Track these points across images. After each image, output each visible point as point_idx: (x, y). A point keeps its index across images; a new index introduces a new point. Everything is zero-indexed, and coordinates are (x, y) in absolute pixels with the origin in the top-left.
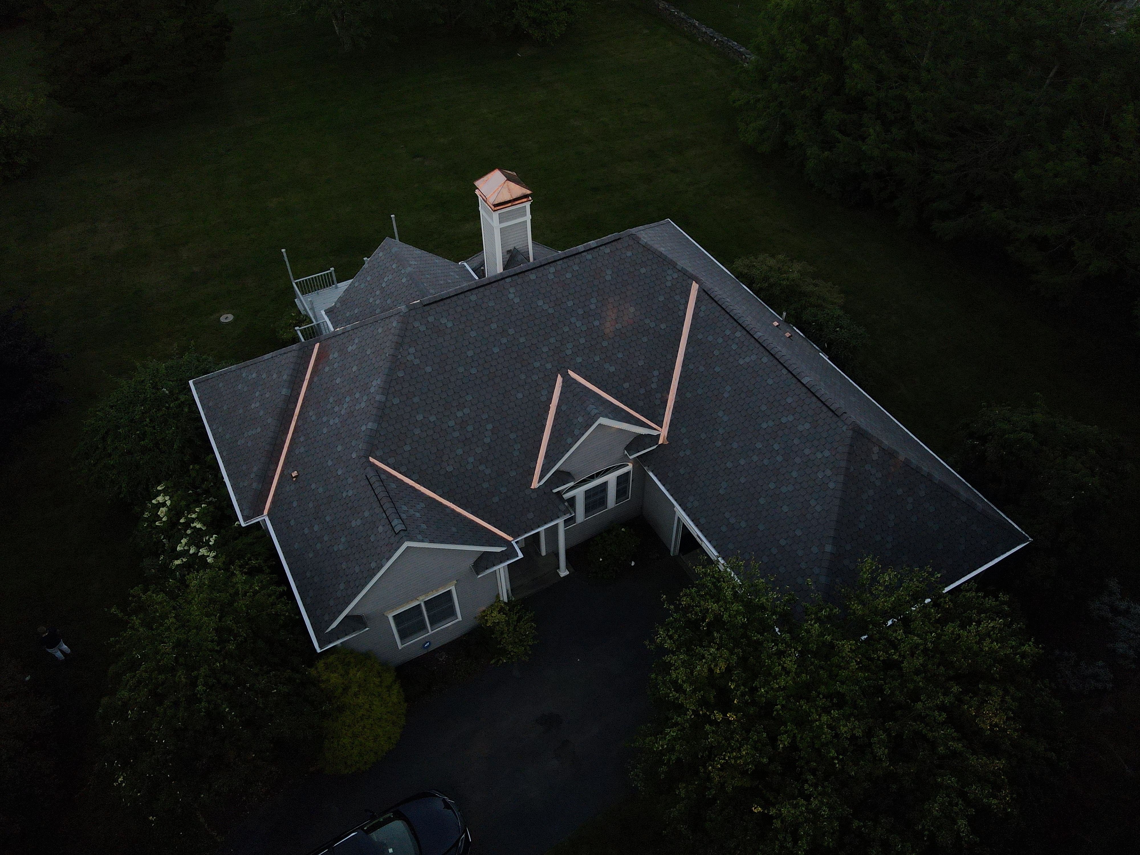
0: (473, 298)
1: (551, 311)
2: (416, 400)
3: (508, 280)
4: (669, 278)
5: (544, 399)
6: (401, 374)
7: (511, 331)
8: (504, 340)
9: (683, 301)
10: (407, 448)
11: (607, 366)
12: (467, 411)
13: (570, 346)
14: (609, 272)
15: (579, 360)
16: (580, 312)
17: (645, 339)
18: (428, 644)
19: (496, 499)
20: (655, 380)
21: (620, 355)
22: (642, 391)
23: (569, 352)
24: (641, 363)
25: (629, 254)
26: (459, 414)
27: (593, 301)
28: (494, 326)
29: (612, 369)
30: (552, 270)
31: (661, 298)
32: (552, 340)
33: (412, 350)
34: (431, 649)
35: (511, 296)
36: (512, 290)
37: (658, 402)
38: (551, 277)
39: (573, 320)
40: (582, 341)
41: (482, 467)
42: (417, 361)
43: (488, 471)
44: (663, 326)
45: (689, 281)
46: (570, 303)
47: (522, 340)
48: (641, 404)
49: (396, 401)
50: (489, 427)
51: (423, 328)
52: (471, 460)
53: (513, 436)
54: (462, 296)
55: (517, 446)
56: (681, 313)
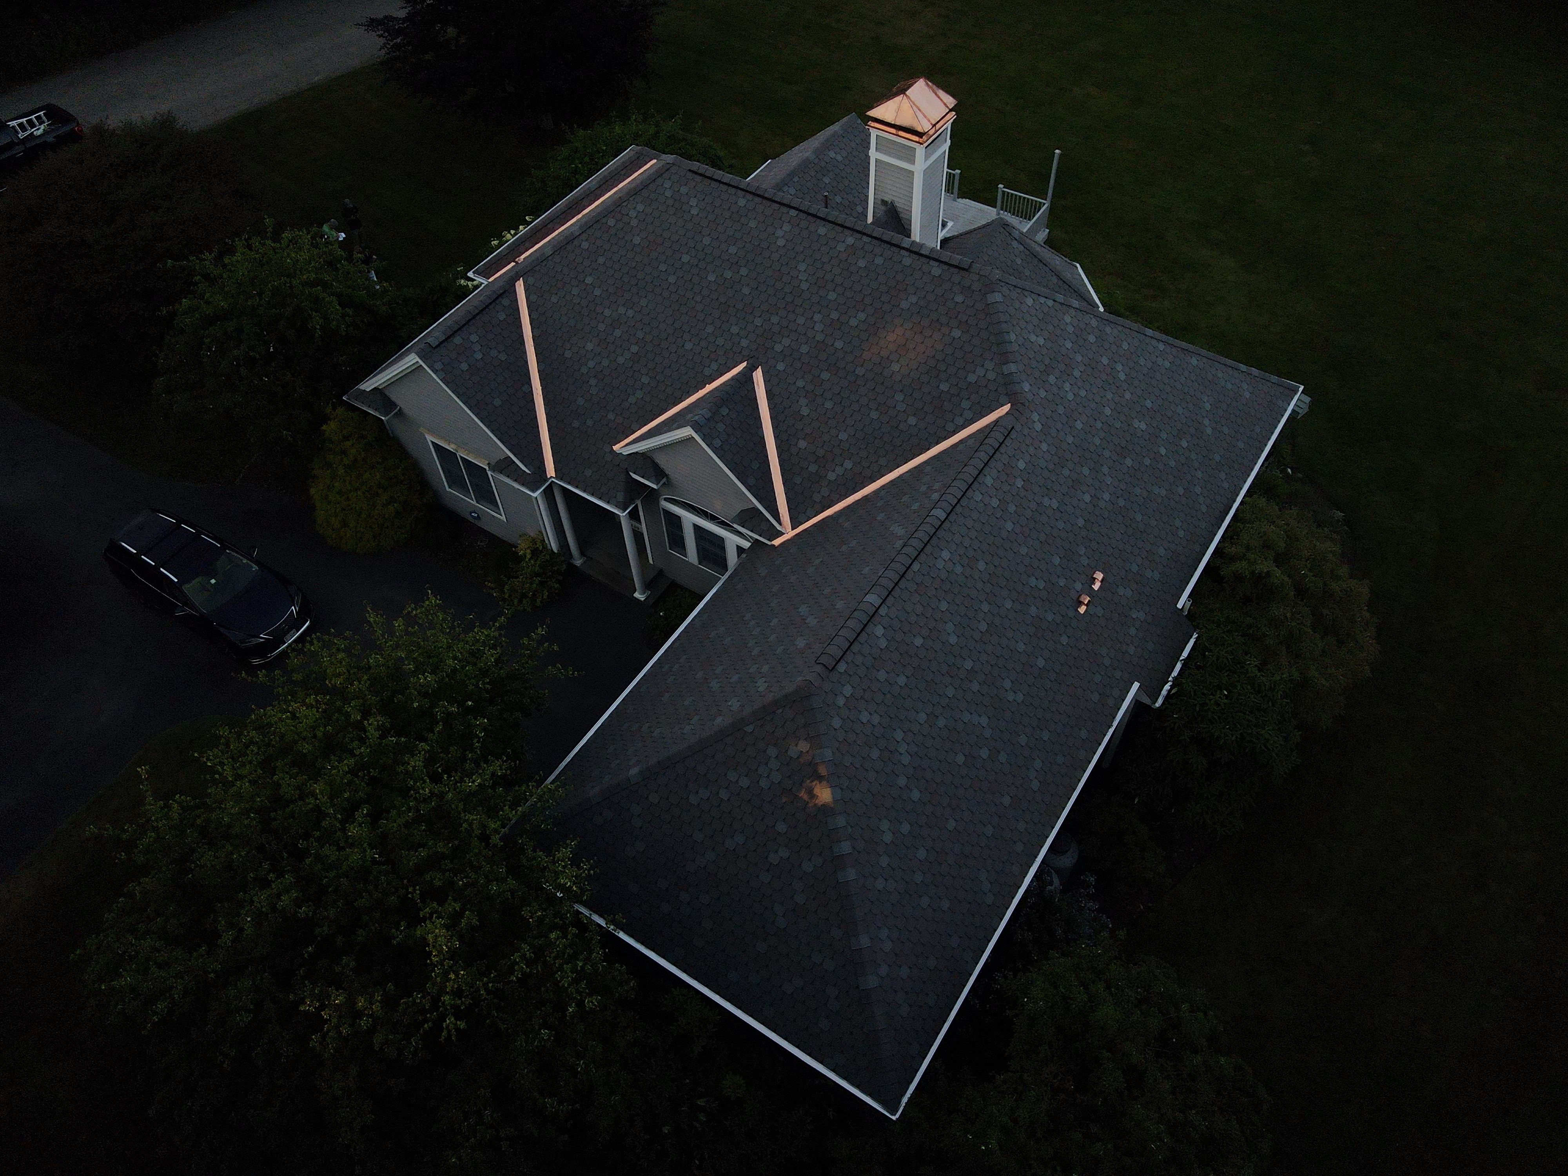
0: (742, 202)
1: (804, 286)
2: (601, 260)
3: (793, 213)
4: (980, 372)
5: (707, 372)
6: (611, 222)
7: (744, 271)
8: (728, 274)
9: (968, 415)
10: (554, 299)
11: (803, 402)
12: (630, 313)
13: (786, 342)
14: (913, 299)
15: (781, 367)
16: (834, 315)
17: (874, 415)
18: (476, 515)
19: (576, 424)
20: (839, 470)
21: (828, 405)
22: (813, 468)
23: (778, 348)
24: (843, 436)
25: (959, 298)
26: (622, 310)
27: (862, 316)
28: (733, 250)
29: (805, 411)
30: (850, 240)
31: (944, 387)
32: (775, 319)
33: (640, 207)
34: (476, 522)
35: (779, 233)
36: (787, 227)
37: (817, 497)
38: (841, 247)
39: (817, 317)
40: (804, 349)
41: (593, 382)
42: (634, 223)
43: (594, 391)
44: (912, 421)
45: (1003, 398)
46: (832, 296)
47: (746, 290)
48: (798, 480)
49: (585, 245)
50: (635, 349)
51: (668, 194)
52: (591, 364)
53: (645, 380)
54: (733, 190)
55: (639, 394)
56: (950, 427)
